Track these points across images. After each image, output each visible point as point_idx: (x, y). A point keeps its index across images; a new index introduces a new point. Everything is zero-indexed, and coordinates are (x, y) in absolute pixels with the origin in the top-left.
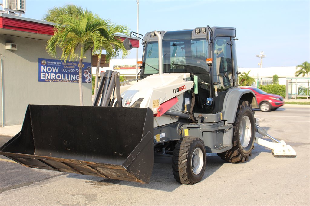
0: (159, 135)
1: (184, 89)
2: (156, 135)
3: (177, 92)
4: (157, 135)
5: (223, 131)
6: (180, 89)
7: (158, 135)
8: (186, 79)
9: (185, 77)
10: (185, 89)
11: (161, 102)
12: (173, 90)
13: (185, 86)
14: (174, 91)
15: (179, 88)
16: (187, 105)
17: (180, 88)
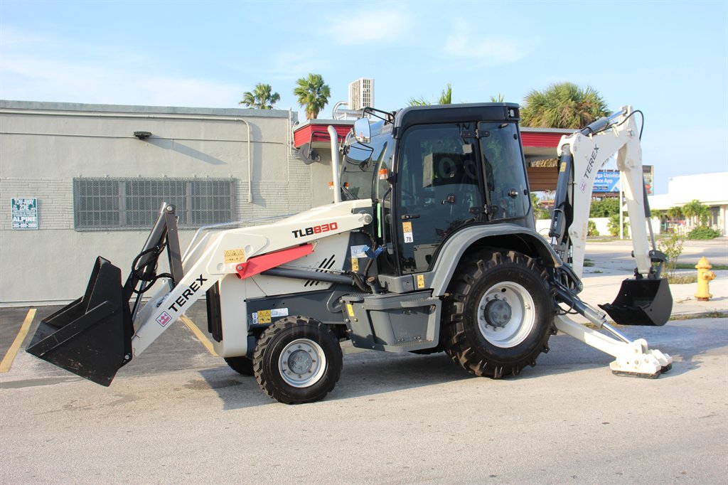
0: (268, 311)
1: (332, 229)
2: (259, 312)
3: (308, 234)
4: (262, 312)
5: (426, 310)
6: (320, 229)
7: (266, 311)
8: (355, 211)
9: (354, 207)
10: (336, 228)
11: (251, 253)
12: (295, 232)
13: (335, 224)
14: (298, 233)
15: (315, 228)
16: (359, 259)
17: (319, 227)
